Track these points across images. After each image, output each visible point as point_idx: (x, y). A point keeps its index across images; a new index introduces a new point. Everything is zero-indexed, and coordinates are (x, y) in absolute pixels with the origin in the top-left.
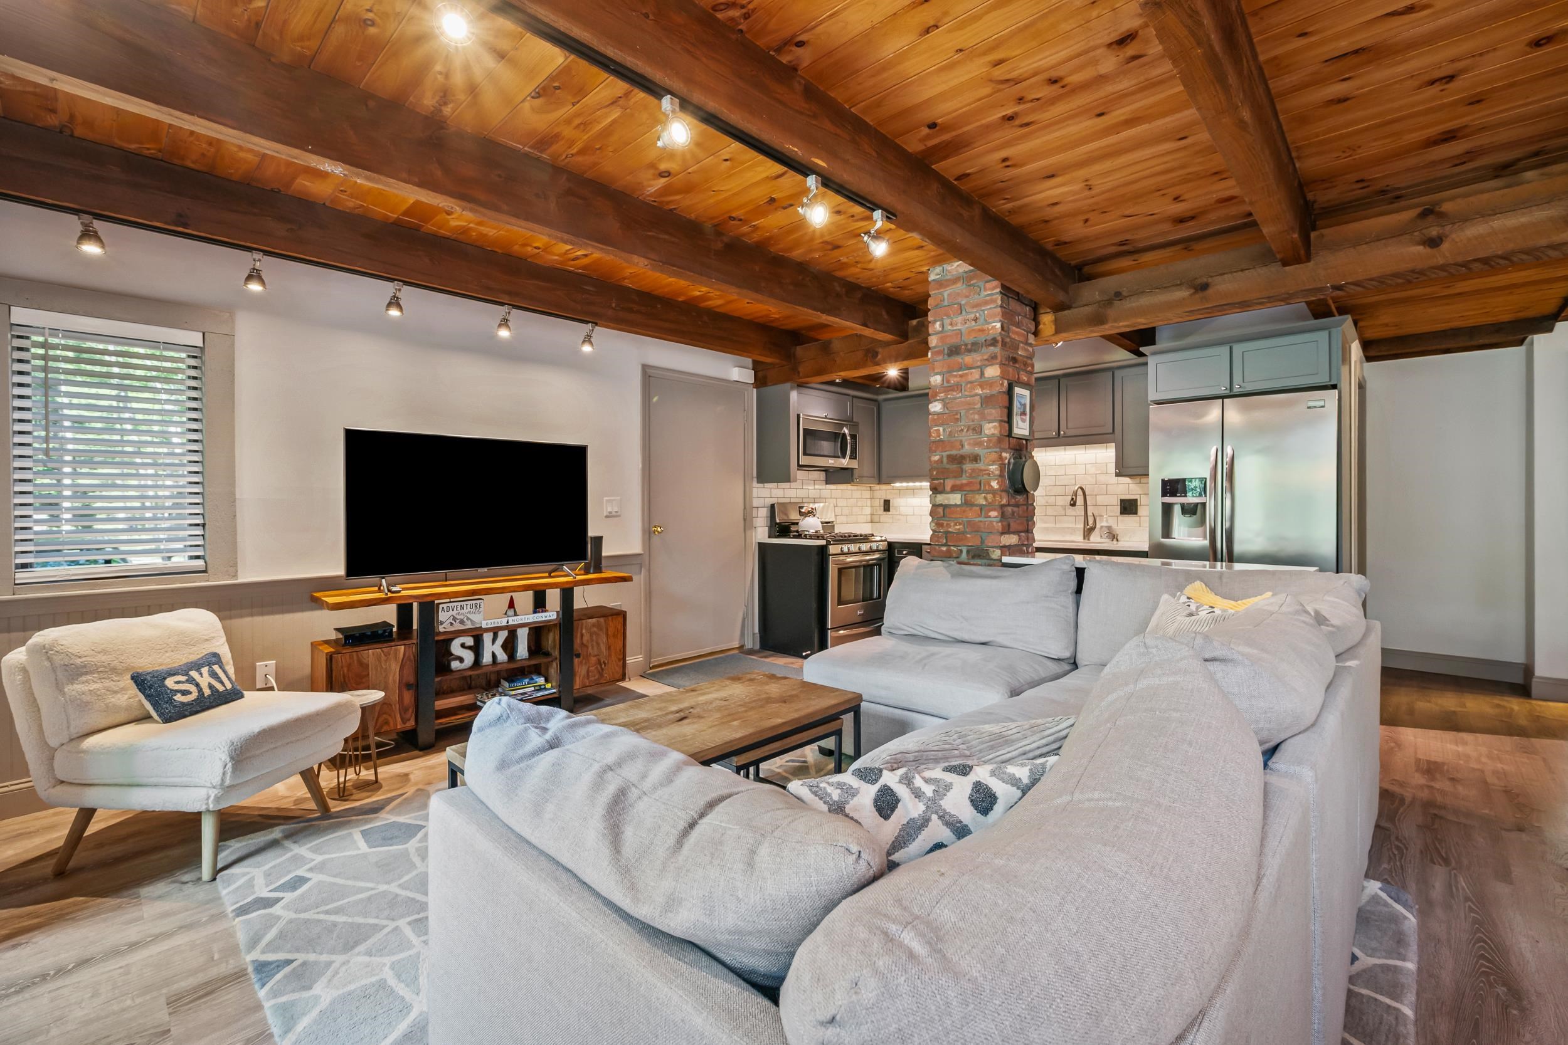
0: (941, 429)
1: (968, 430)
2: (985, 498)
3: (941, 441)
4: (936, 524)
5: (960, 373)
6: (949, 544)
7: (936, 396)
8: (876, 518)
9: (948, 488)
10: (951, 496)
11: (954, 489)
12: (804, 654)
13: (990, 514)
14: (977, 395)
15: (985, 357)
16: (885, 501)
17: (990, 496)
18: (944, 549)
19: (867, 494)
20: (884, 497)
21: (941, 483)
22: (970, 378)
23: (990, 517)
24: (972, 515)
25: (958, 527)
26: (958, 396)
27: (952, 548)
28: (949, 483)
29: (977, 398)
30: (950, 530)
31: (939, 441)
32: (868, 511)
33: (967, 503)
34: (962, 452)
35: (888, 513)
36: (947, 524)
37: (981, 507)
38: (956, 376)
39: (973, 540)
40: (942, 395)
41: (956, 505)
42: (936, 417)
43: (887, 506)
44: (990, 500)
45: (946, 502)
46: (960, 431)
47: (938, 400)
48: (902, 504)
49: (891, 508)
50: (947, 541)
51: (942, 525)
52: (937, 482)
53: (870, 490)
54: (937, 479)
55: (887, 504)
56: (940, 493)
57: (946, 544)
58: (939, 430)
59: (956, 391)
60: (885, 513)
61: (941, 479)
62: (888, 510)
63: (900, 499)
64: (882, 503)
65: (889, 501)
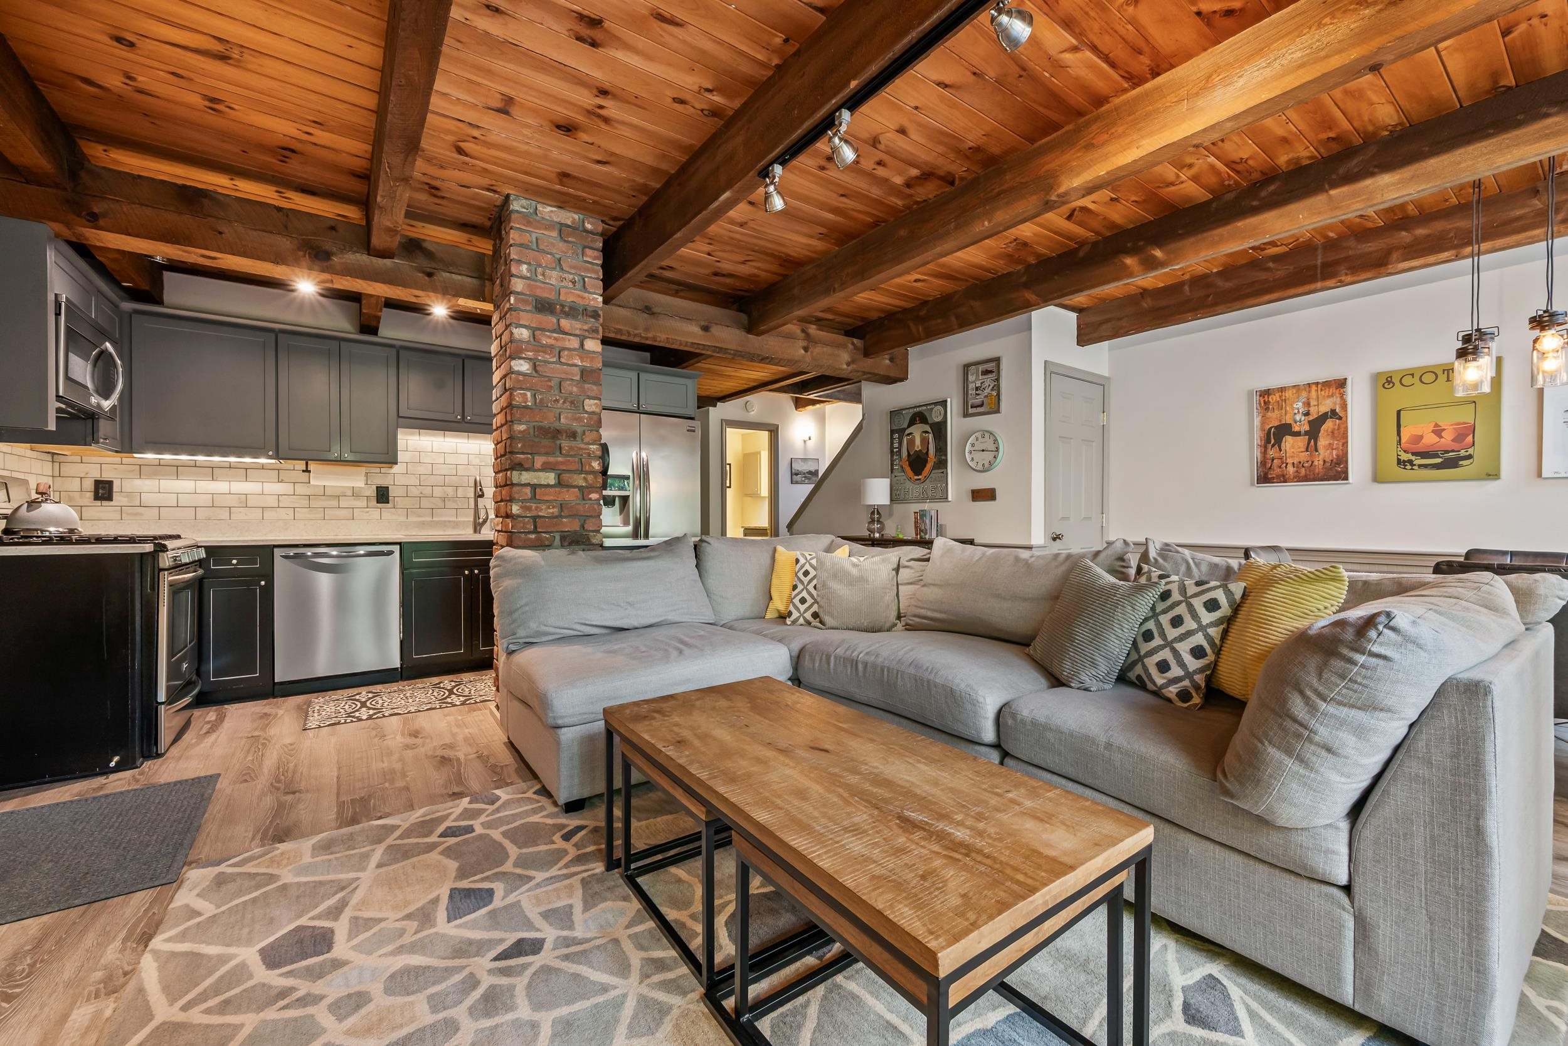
0: (529, 394)
1: (564, 402)
2: (585, 479)
3: (526, 407)
5: (555, 335)
6: (539, 530)
7: (521, 352)
9: (538, 465)
10: (541, 474)
11: (546, 468)
12: (112, 764)
13: (590, 496)
14: (576, 366)
15: (586, 327)
16: (98, 482)
17: (590, 477)
18: (533, 536)
19: (49, 468)
20: (96, 476)
21: (528, 458)
22: (567, 345)
23: (590, 499)
24: (570, 496)
25: (551, 511)
26: (551, 360)
27: (544, 535)
28: (539, 461)
29: (576, 370)
30: (540, 514)
31: (524, 407)
33: (560, 483)
34: (557, 425)
35: (106, 503)
36: (537, 508)
37: (580, 488)
38: (550, 337)
39: (570, 525)
40: (530, 354)
41: (548, 486)
42: (521, 378)
43: (103, 491)
44: (590, 482)
45: (535, 481)
46: (555, 401)
47: (524, 358)
48: (146, 489)
49: (115, 496)
50: (535, 527)
51: (529, 509)
52: (522, 456)
53: (53, 462)
54: (523, 453)
55: (103, 488)
56: (527, 470)
57: (535, 531)
58: (526, 395)
59: (549, 354)
60: (98, 503)
61: (528, 453)
62: (109, 498)
63: (148, 482)
64: (89, 485)
65: (110, 483)
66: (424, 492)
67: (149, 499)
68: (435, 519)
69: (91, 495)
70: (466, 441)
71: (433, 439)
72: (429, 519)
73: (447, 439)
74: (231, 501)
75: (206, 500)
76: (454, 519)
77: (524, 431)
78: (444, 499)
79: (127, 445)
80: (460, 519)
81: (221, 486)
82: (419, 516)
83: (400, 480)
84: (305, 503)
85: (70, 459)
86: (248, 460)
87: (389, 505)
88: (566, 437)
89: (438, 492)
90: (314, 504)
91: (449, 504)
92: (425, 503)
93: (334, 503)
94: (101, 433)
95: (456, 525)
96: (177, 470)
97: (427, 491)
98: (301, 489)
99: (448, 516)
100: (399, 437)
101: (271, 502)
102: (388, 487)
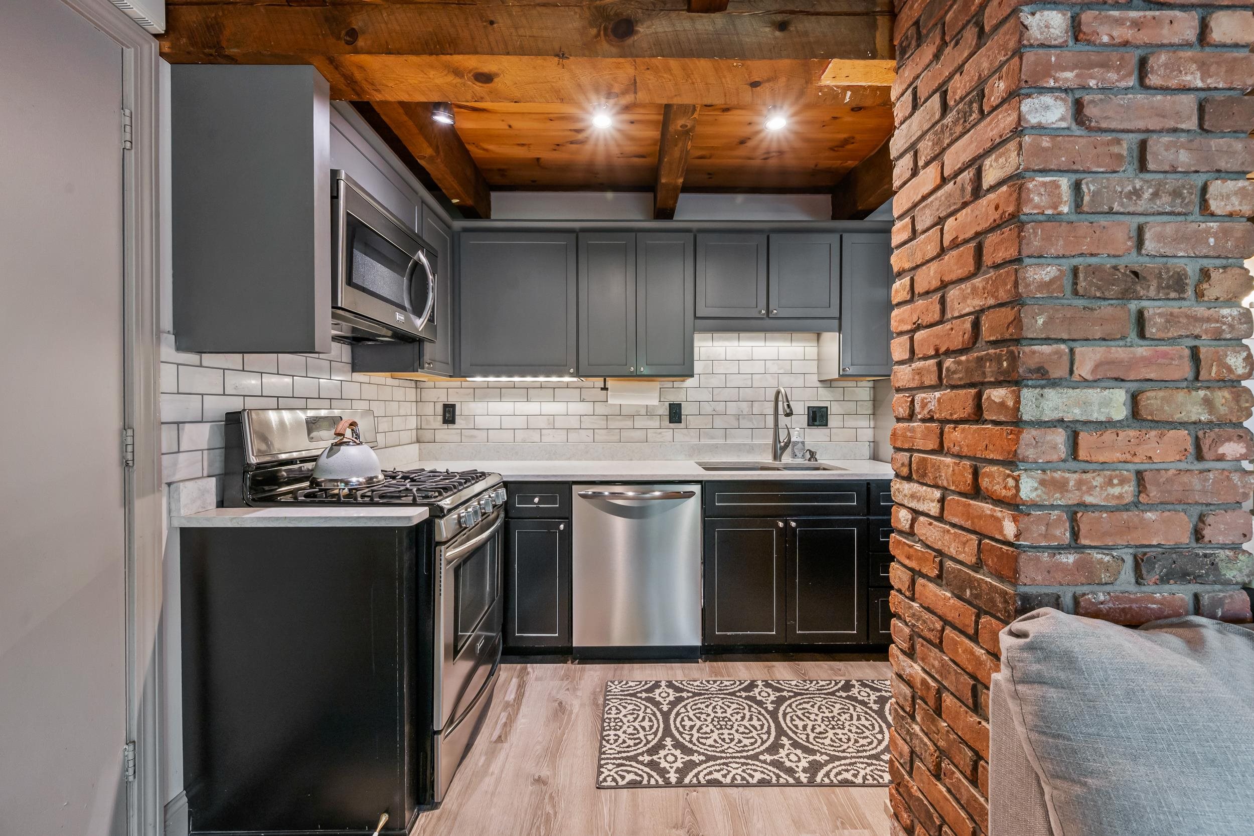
0: (1065, 182)
1: (1155, 195)
2: (1208, 403)
3: (1056, 218)
4: (1042, 483)
5: (1133, 14)
6: (1084, 541)
7: (1048, 74)
8: (428, 435)
9: (1084, 369)
10: (1094, 394)
11: (1103, 376)
13: (1221, 451)
14: (1186, 90)
16: (446, 406)
17: (1222, 398)
18: (1069, 559)
19: (411, 394)
20: (444, 399)
21: (1058, 353)
22: (1167, 35)
23: (1221, 458)
25: (1117, 491)
26: (1123, 84)
27: (1097, 555)
28: (1087, 360)
29: (1188, 102)
30: (1089, 499)
31: (1051, 219)
32: (413, 422)
33: (1138, 417)
34: (1134, 259)
35: (451, 426)
36: (1080, 483)
37: (1193, 428)
38: (1119, 22)
39: (1166, 529)
40: (1069, 75)
41: (1109, 424)
42: (1046, 142)
43: (449, 414)
44: (1223, 410)
45: (1076, 413)
46: (1129, 195)
47: (1051, 90)
48: (478, 412)
49: (457, 419)
50: (1075, 535)
51: (1061, 486)
52: (1046, 349)
53: (416, 388)
54: (1047, 340)
55: (449, 412)
56: (1055, 384)
57: (1075, 544)
58: (1058, 187)
59: (1118, 70)
60: (445, 426)
61: (1063, 341)
62: (453, 421)
63: (480, 405)
64: (440, 409)
65: (453, 406)
66: (717, 409)
67: (481, 421)
68: (728, 442)
69: (440, 418)
70: (762, 344)
71: (727, 343)
72: (722, 441)
74: (542, 423)
75: (520, 422)
76: (749, 441)
77: (1052, 281)
78: (738, 417)
79: (457, 371)
80: (756, 442)
81: (532, 407)
82: (713, 438)
83: (693, 395)
84: (603, 424)
85: (426, 385)
86: (554, 379)
87: (682, 425)
88: (1159, 288)
89: (732, 408)
90: (612, 425)
91: (744, 423)
92: (719, 422)
93: (629, 424)
94: (427, 357)
95: (751, 449)
96: (501, 392)
97: (720, 407)
98: (600, 409)
99: (740, 438)
100: (697, 344)
101: (574, 423)
102: (680, 404)
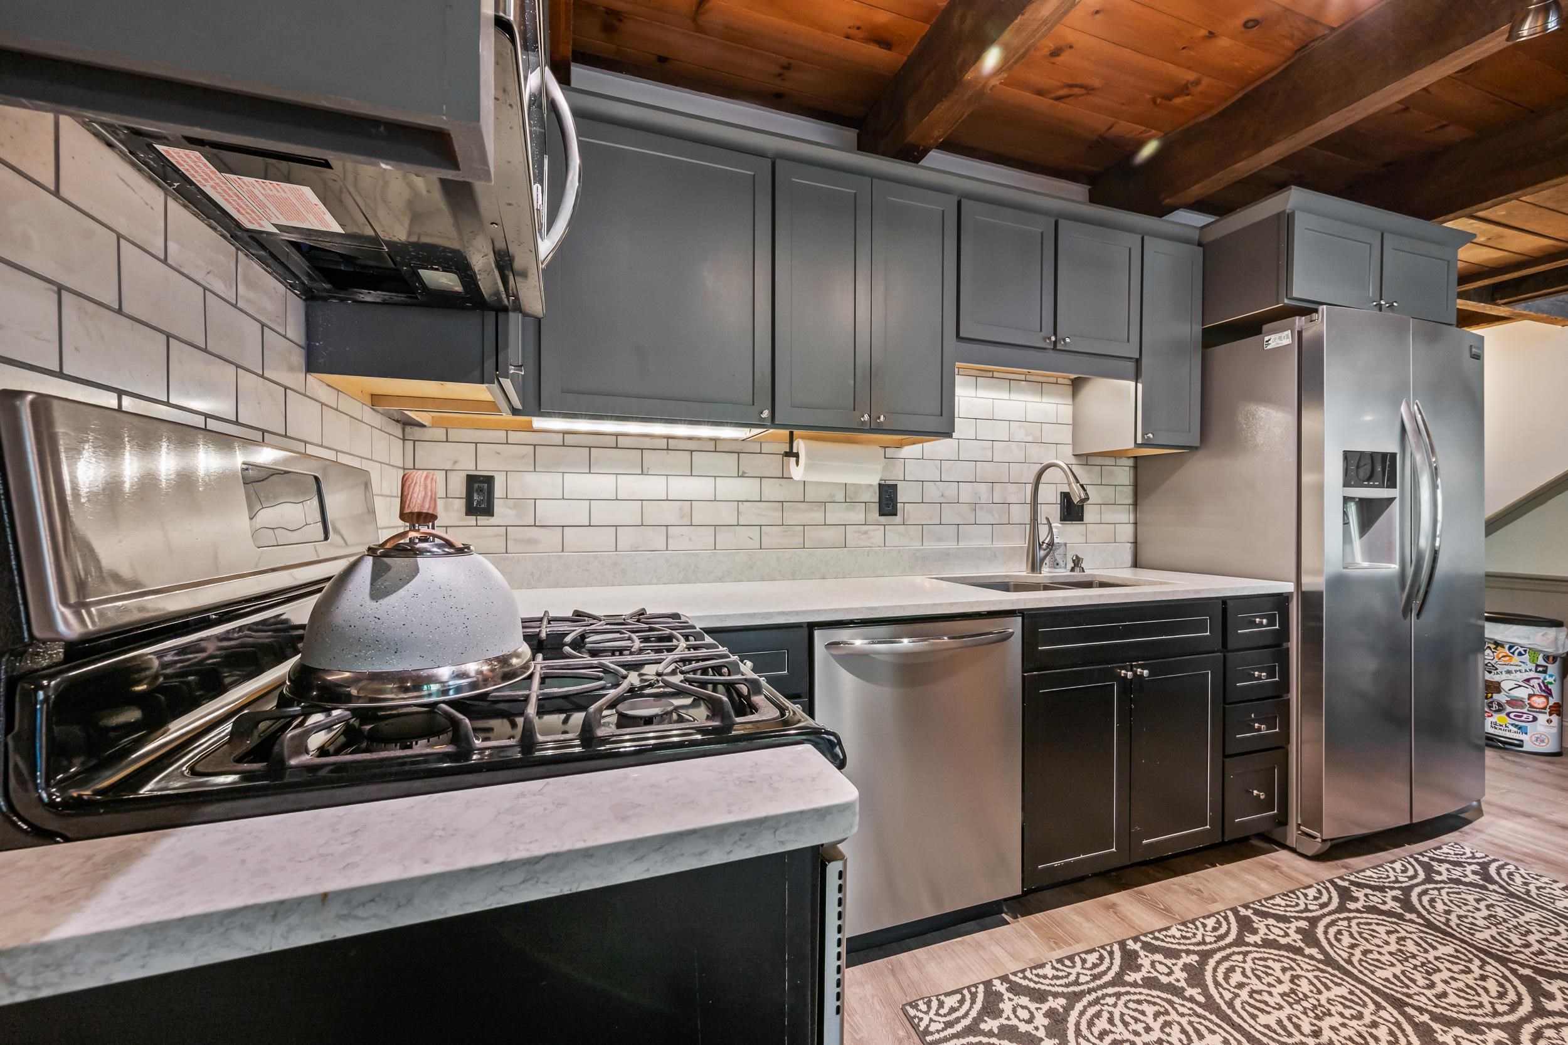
16: (471, 480)
20: (467, 466)
35: (483, 520)
43: (480, 496)
48: (543, 492)
49: (498, 506)
53: (404, 440)
55: (480, 490)
60: (472, 520)
62: (488, 511)
63: (547, 478)
64: (458, 485)
65: (489, 480)
66: (947, 494)
67: (548, 512)
68: (962, 544)
69: (460, 505)
70: (1005, 396)
72: (952, 545)
73: (981, 393)
74: (669, 514)
75: (628, 513)
76: (987, 544)
78: (974, 506)
80: (998, 544)
81: (652, 486)
82: (940, 539)
83: (914, 471)
84: (775, 516)
85: (429, 434)
87: (897, 519)
89: (966, 493)
90: (792, 518)
91: (983, 517)
92: (949, 515)
93: (817, 516)
94: (508, 356)
95: (993, 556)
96: (589, 454)
97: (951, 491)
98: (774, 490)
99: (977, 539)
101: (727, 515)
102: (896, 485)
